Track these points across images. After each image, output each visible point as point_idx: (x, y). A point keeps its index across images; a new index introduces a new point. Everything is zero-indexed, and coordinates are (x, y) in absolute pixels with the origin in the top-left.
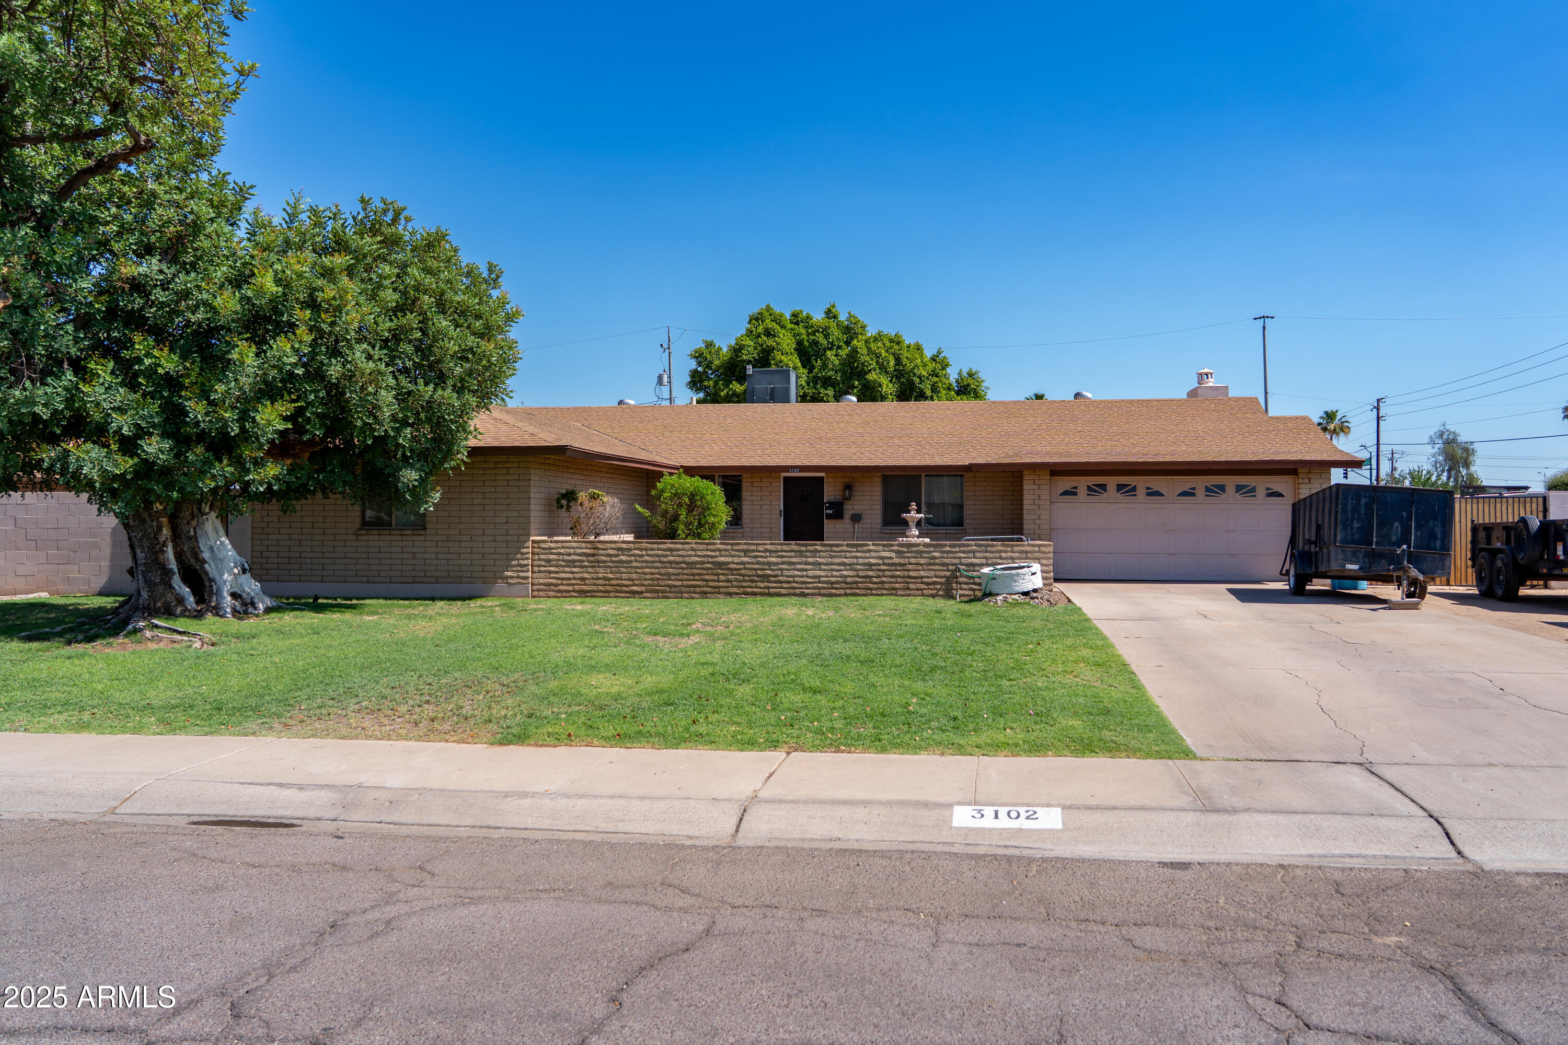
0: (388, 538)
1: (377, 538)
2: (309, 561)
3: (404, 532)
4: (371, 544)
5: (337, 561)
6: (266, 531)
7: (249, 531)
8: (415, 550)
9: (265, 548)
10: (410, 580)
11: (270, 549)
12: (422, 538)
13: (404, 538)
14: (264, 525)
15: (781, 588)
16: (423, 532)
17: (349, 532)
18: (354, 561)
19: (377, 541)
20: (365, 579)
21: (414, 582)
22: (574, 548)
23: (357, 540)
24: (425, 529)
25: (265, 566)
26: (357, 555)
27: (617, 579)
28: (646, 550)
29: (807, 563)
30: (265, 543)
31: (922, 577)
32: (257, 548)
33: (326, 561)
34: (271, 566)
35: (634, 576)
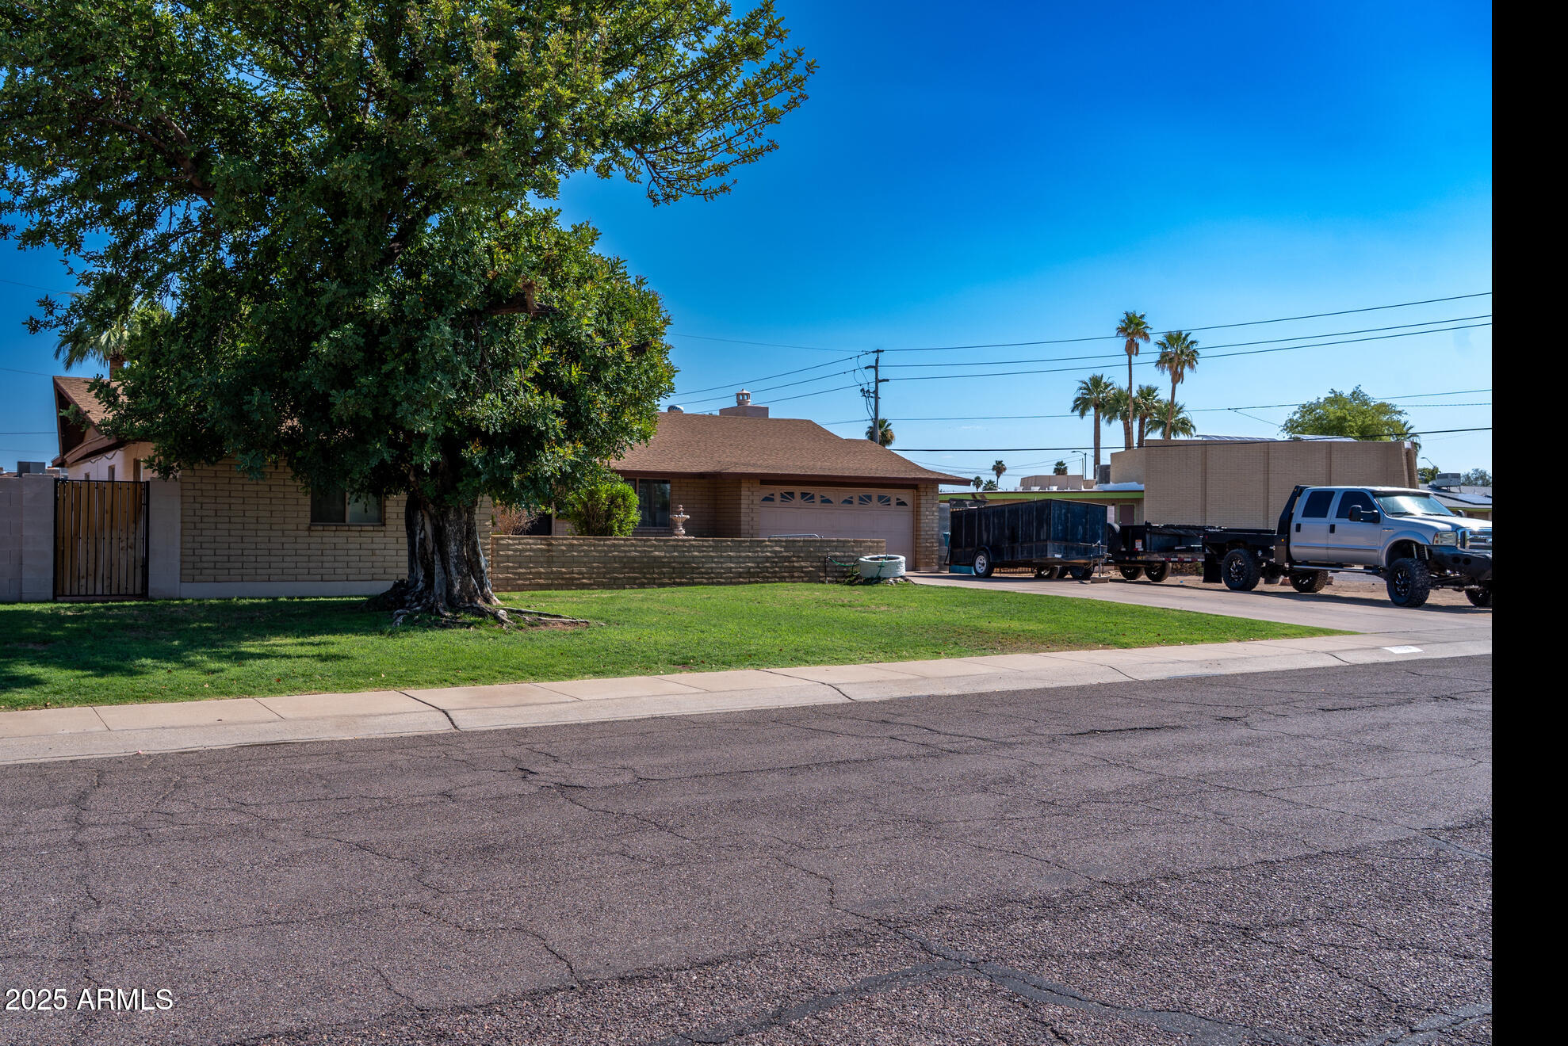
0: (345, 534)
1: (332, 534)
2: (253, 559)
3: (364, 528)
4: (325, 540)
5: (288, 559)
6: (199, 526)
7: (178, 526)
8: (375, 546)
9: (197, 545)
10: (370, 577)
11: (204, 546)
12: (382, 534)
13: (362, 534)
14: (197, 519)
15: (702, 578)
16: (383, 528)
17: (300, 527)
18: (306, 559)
19: (330, 537)
20: (319, 577)
21: (373, 580)
22: (530, 544)
23: (309, 536)
24: (384, 525)
25: (199, 565)
26: (309, 552)
27: (569, 573)
28: (594, 545)
29: (722, 557)
30: (197, 539)
31: (802, 567)
32: (189, 545)
33: (273, 559)
34: (206, 565)
35: (584, 570)
